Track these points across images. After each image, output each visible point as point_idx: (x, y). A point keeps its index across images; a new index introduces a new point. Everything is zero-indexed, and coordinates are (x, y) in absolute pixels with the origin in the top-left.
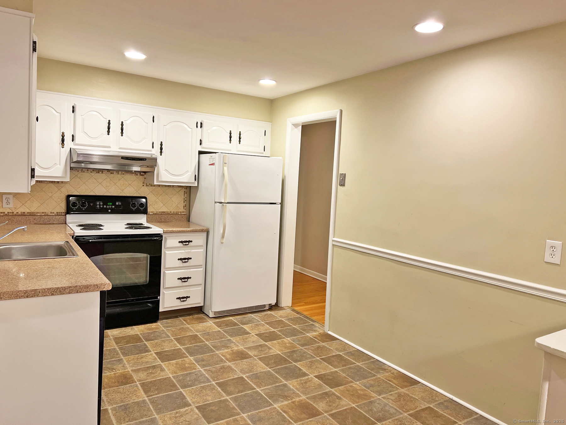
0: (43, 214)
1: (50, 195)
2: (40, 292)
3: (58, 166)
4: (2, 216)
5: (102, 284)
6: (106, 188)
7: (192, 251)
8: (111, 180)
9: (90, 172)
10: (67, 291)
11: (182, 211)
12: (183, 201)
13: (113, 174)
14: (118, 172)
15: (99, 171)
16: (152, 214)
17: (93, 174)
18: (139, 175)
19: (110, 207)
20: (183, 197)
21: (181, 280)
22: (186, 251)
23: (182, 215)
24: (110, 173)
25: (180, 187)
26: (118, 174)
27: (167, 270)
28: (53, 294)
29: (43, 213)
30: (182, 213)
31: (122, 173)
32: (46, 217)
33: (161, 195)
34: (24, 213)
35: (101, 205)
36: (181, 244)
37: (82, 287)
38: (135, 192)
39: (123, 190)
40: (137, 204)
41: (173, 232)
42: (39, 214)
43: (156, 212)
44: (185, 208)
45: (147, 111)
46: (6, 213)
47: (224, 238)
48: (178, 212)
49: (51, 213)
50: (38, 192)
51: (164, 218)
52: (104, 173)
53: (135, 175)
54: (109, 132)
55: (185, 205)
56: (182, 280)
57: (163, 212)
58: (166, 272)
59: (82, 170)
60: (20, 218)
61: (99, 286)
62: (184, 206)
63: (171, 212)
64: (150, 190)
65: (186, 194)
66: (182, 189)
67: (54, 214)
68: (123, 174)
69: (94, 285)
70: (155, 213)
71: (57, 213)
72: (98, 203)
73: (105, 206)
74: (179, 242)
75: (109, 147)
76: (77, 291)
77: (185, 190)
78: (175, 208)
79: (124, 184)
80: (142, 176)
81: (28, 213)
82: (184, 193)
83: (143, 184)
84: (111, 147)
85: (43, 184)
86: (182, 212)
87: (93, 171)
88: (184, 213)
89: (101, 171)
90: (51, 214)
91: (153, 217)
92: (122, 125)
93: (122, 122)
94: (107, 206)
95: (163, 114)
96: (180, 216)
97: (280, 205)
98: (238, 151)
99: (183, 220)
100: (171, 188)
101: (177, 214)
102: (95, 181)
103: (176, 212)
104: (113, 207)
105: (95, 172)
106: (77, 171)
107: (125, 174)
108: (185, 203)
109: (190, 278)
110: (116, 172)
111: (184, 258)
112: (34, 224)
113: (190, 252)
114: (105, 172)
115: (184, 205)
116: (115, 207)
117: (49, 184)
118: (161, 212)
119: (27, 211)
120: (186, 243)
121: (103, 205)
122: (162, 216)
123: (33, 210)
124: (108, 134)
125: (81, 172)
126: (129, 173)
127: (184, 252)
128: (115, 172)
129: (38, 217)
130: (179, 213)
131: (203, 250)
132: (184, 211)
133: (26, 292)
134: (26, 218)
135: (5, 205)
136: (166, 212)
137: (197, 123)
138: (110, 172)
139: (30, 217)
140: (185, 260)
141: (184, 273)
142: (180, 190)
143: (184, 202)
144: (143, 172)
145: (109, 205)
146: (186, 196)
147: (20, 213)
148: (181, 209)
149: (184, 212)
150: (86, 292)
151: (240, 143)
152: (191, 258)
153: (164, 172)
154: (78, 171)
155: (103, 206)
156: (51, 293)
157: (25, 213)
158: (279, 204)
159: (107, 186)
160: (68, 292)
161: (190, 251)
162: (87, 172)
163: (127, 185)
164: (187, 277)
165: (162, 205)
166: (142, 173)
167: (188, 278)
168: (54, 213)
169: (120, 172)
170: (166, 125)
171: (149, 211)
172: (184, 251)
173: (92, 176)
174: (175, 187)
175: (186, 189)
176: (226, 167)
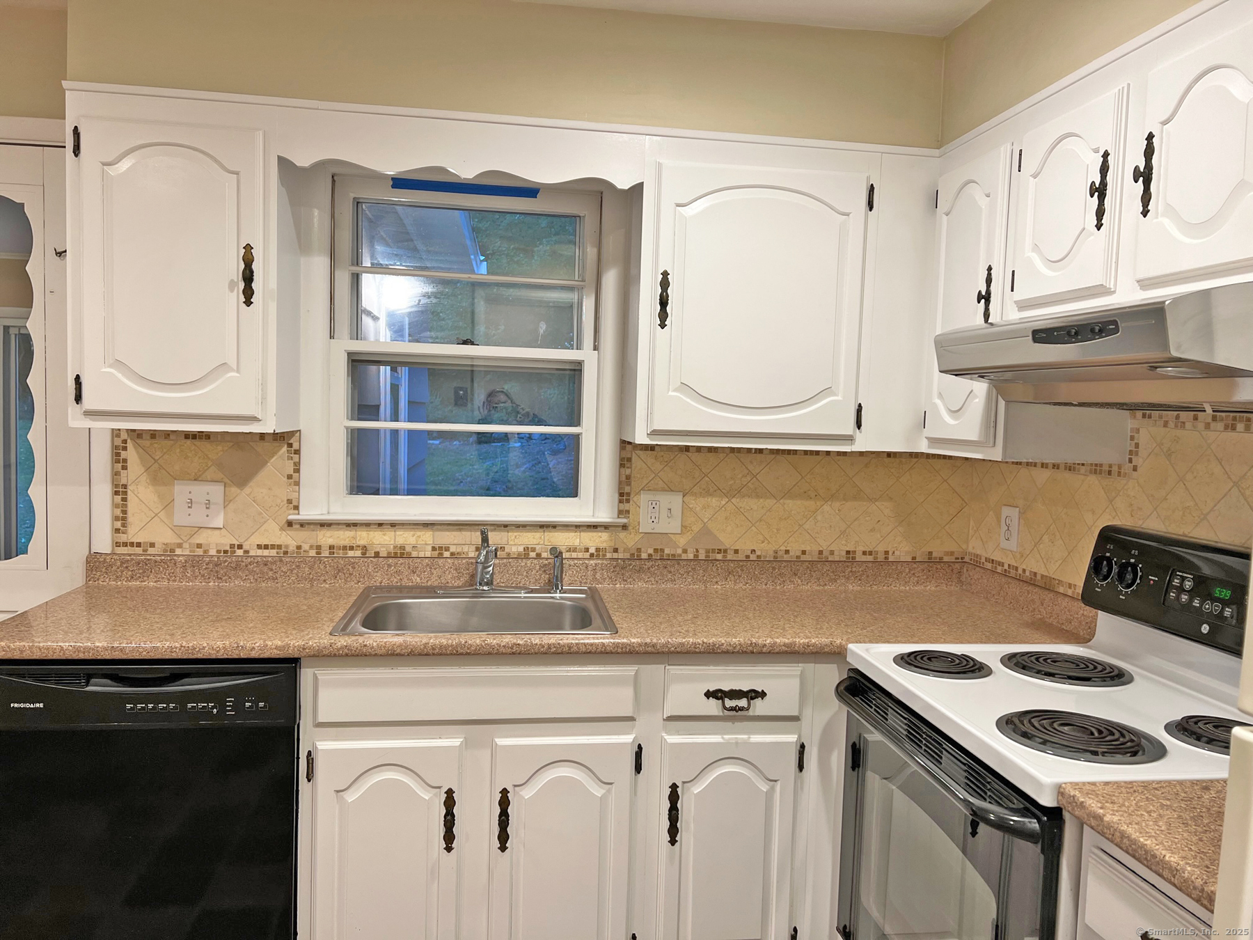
9: (1202, 426)
19: (1217, 608)
34: (1035, 574)
46: (1006, 566)
54: (1100, 212)
59: (1176, 418)
72: (1176, 582)
73: (1197, 602)
75: (1105, 290)
81: (1042, 576)
84: (1110, 286)
85: (1077, 475)
93: (1150, 137)
94: (1203, 602)
104: (1227, 612)
105: (1222, 426)
117: (1088, 478)
119: (1040, 569)
123: (1052, 570)
124: (1100, 225)
125: (1175, 426)
135: (1003, 541)
145: (1215, 600)
147: (1028, 574)
155: (1191, 599)
157: (1037, 577)
162: (1194, 429)
173: (1209, 447)
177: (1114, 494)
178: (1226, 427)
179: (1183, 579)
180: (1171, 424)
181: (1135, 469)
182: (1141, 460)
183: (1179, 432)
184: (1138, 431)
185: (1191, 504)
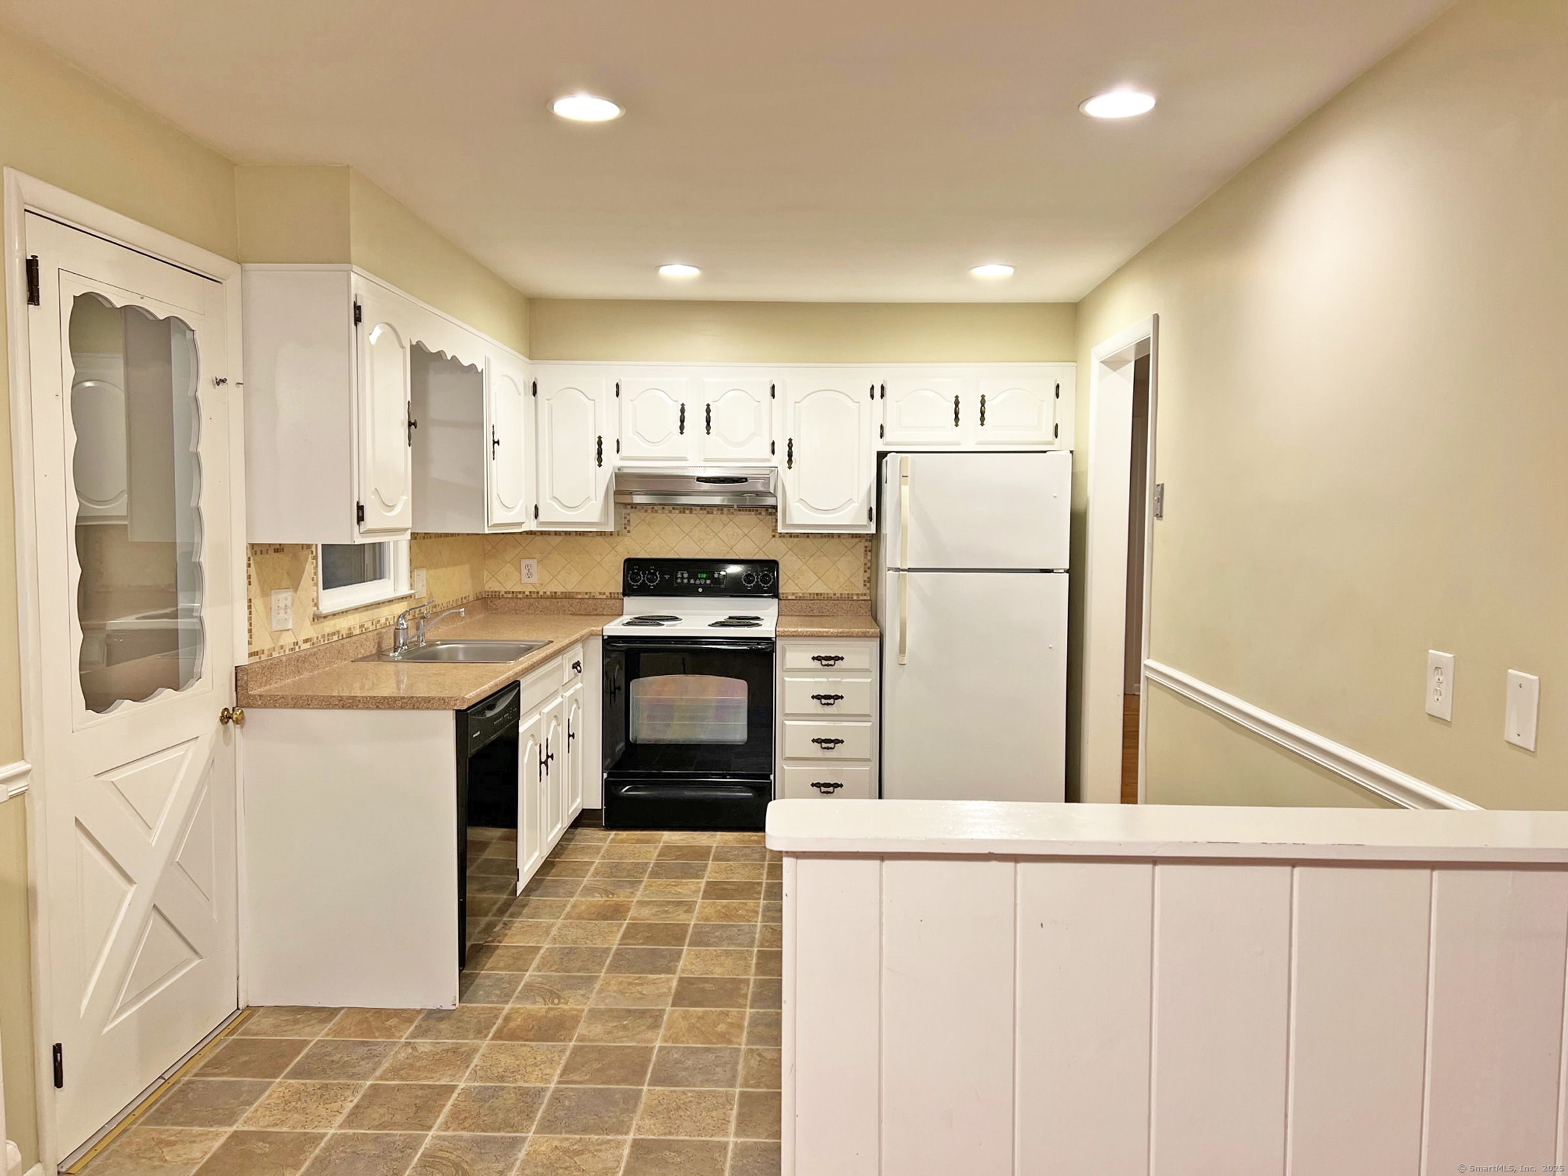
0: (587, 596)
1: (598, 558)
2: (360, 701)
3: (592, 502)
4: (520, 598)
5: (451, 698)
6: (698, 543)
7: (843, 680)
8: (707, 526)
9: (667, 512)
10: (399, 703)
11: (859, 592)
12: (862, 569)
13: (712, 513)
14: (722, 510)
15: (684, 508)
16: (794, 597)
17: (674, 515)
18: (764, 513)
19: (703, 582)
20: (862, 559)
21: (819, 745)
22: (830, 679)
23: (860, 602)
24: (705, 512)
25: (856, 537)
26: (722, 513)
27: (790, 718)
28: (378, 706)
29: (586, 593)
30: (861, 598)
31: (729, 510)
32: (590, 601)
33: (811, 556)
34: (556, 593)
35: (685, 578)
36: (817, 663)
37: (420, 700)
38: (756, 551)
39: (733, 546)
40: (756, 577)
41: (796, 636)
42: (580, 596)
43: (803, 594)
44: (868, 585)
45: (759, 376)
46: (527, 593)
47: (905, 653)
48: (852, 594)
49: (600, 593)
50: (578, 554)
51: (818, 608)
52: (694, 512)
53: (755, 514)
54: (682, 428)
55: (868, 578)
56: (823, 744)
57: (817, 594)
58: (786, 722)
59: (653, 508)
60: (546, 603)
61: (447, 701)
62: (865, 581)
63: (835, 594)
64: (788, 546)
65: (869, 554)
66: (860, 541)
67: (604, 597)
68: (732, 513)
69: (439, 699)
70: (800, 597)
71: (610, 593)
72: (679, 575)
73: (692, 581)
74: (814, 658)
75: (684, 459)
76: (414, 706)
77: (867, 544)
78: (843, 586)
79: (733, 535)
80: (771, 517)
81: (562, 593)
82: (866, 551)
83: (774, 534)
84: (688, 458)
85: (586, 538)
86: (862, 595)
87: (674, 509)
88: (865, 598)
89: (687, 509)
90: (601, 597)
91: (794, 605)
92: (708, 411)
93: (708, 405)
94: (695, 581)
95: (791, 377)
96: (854, 603)
97: (1068, 574)
98: (978, 444)
99: (862, 612)
100: (835, 541)
101: (849, 598)
102: (677, 529)
103: (848, 594)
104: (708, 582)
105: (677, 512)
106: (643, 511)
107: (735, 513)
108: (868, 574)
109: (842, 742)
110: (718, 510)
111: (825, 695)
112: (571, 614)
113: (840, 682)
114: (695, 510)
115: (866, 579)
116: (712, 582)
117: (596, 538)
118: (814, 594)
119: (559, 589)
120: (828, 661)
121: (689, 579)
122: (813, 602)
123: (570, 588)
124: (682, 433)
125: (652, 512)
126: (743, 511)
127: (825, 683)
128: (716, 508)
129: (577, 600)
130: (855, 598)
131: (870, 680)
132: (864, 592)
133: (341, 699)
134: (558, 602)
135: (525, 580)
136: (824, 594)
137: (872, 388)
138: (705, 509)
139: (564, 600)
140: (827, 699)
141: (827, 729)
142: (856, 545)
143: (865, 572)
144: (772, 508)
145: (700, 579)
146: (869, 558)
147: (548, 593)
148: (859, 588)
149: (865, 595)
150: (427, 708)
151: (982, 424)
152: (842, 697)
153: (798, 504)
154: (646, 511)
155: (689, 581)
156: (375, 704)
157: (558, 594)
158: (1063, 571)
159: (700, 540)
160: (400, 705)
161: (839, 679)
162: (663, 513)
163: (740, 536)
164: (833, 738)
165: (814, 578)
166: (770, 510)
167: (837, 741)
168: (604, 594)
169: (725, 510)
170: (798, 400)
171: (783, 592)
172: (825, 680)
173: (672, 520)
174: (843, 538)
175: (870, 541)
176: (907, 484)
177: (615, 545)
178: (680, 512)
179: (682, 574)
180: (649, 511)
181: (629, 532)
182: (632, 528)
183: (655, 515)
184: (629, 514)
185: (665, 544)
